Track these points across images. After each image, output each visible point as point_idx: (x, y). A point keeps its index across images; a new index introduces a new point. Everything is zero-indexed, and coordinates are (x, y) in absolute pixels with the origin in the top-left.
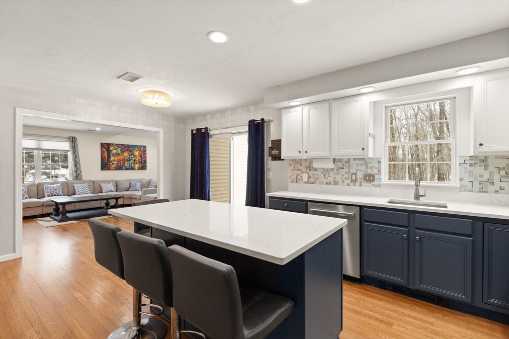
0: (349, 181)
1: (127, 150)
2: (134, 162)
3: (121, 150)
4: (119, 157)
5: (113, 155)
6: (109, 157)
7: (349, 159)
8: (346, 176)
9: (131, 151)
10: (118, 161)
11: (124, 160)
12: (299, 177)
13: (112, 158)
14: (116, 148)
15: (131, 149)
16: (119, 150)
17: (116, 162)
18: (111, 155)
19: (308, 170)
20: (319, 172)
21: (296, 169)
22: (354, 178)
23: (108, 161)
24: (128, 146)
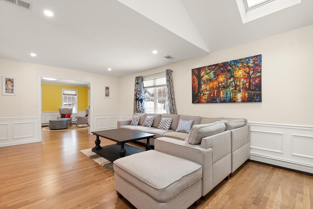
1: (222, 72)
2: (236, 89)
3: (214, 73)
4: (211, 84)
5: (204, 83)
6: (200, 85)
9: (229, 71)
10: (210, 91)
11: (219, 87)
13: (203, 87)
14: (208, 71)
15: (229, 68)
16: (212, 73)
17: (208, 92)
18: (202, 83)
23: (199, 92)
24: (225, 64)
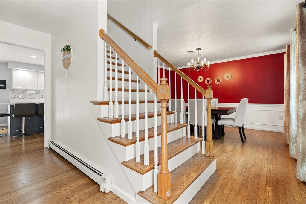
0: (40, 98)
7: (40, 91)
8: (39, 96)
12: (15, 97)
19: (21, 94)
20: (27, 95)
21: (14, 93)
22: (42, 96)
